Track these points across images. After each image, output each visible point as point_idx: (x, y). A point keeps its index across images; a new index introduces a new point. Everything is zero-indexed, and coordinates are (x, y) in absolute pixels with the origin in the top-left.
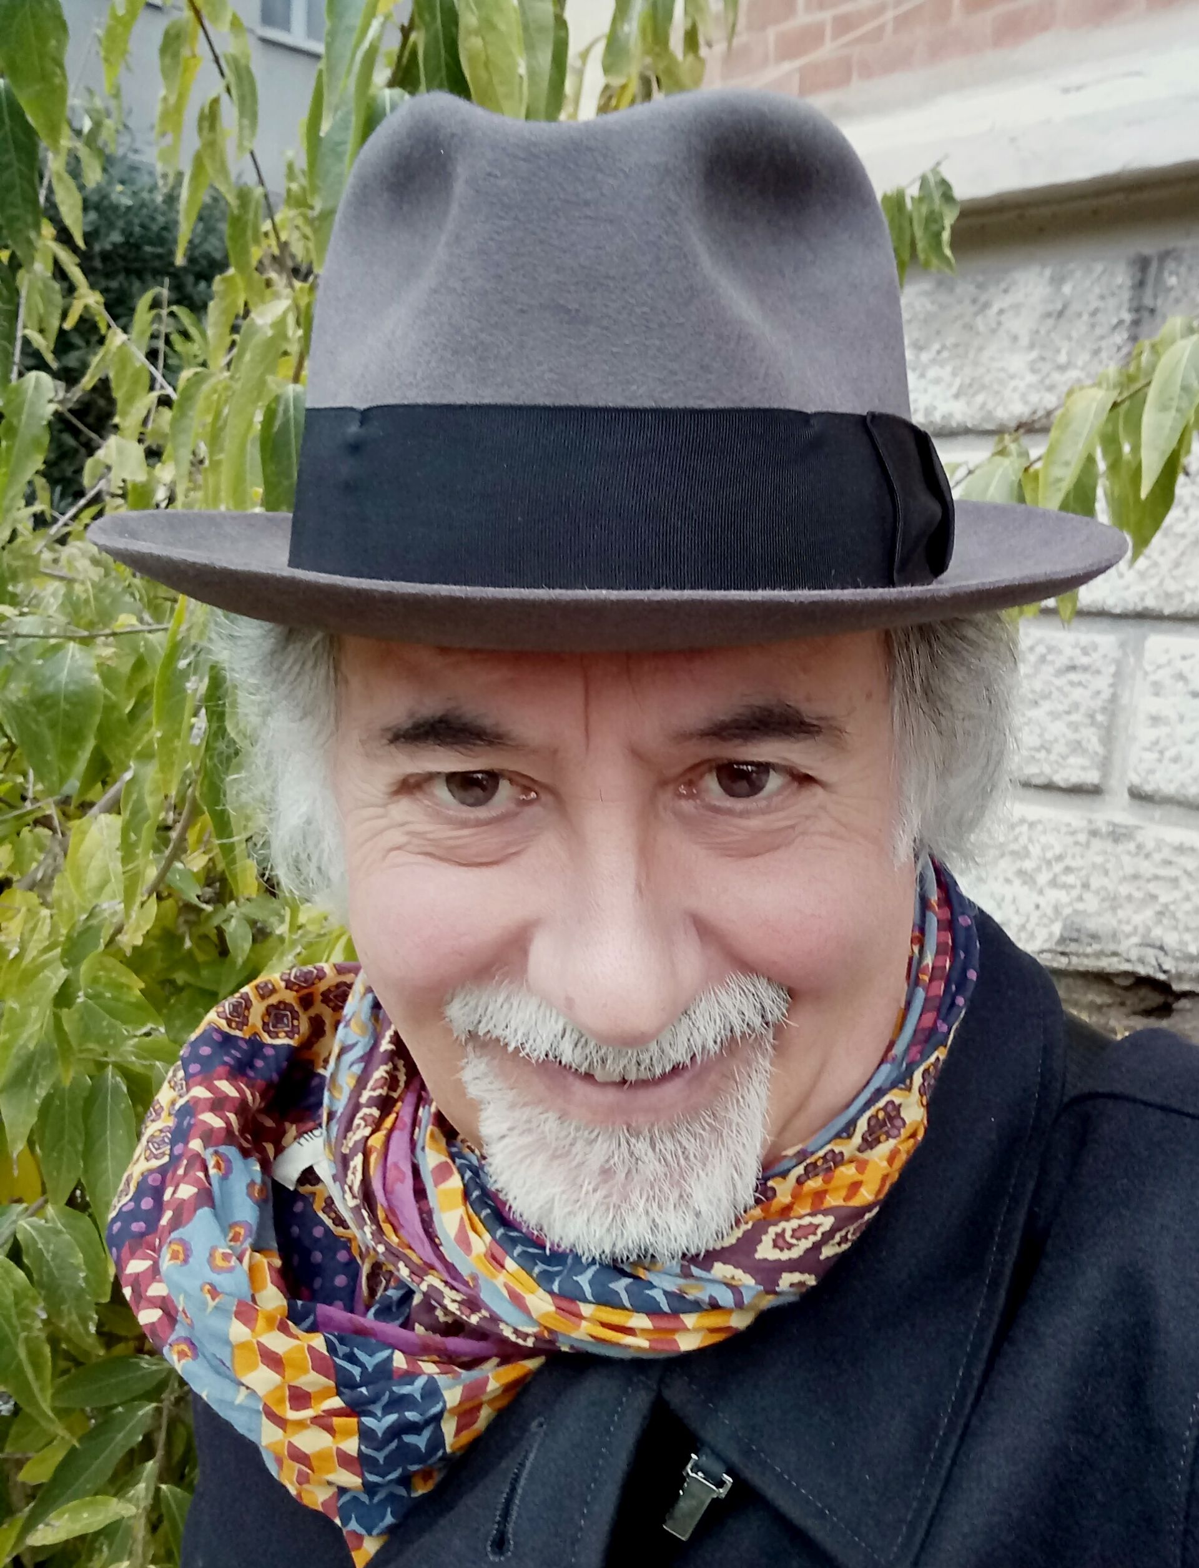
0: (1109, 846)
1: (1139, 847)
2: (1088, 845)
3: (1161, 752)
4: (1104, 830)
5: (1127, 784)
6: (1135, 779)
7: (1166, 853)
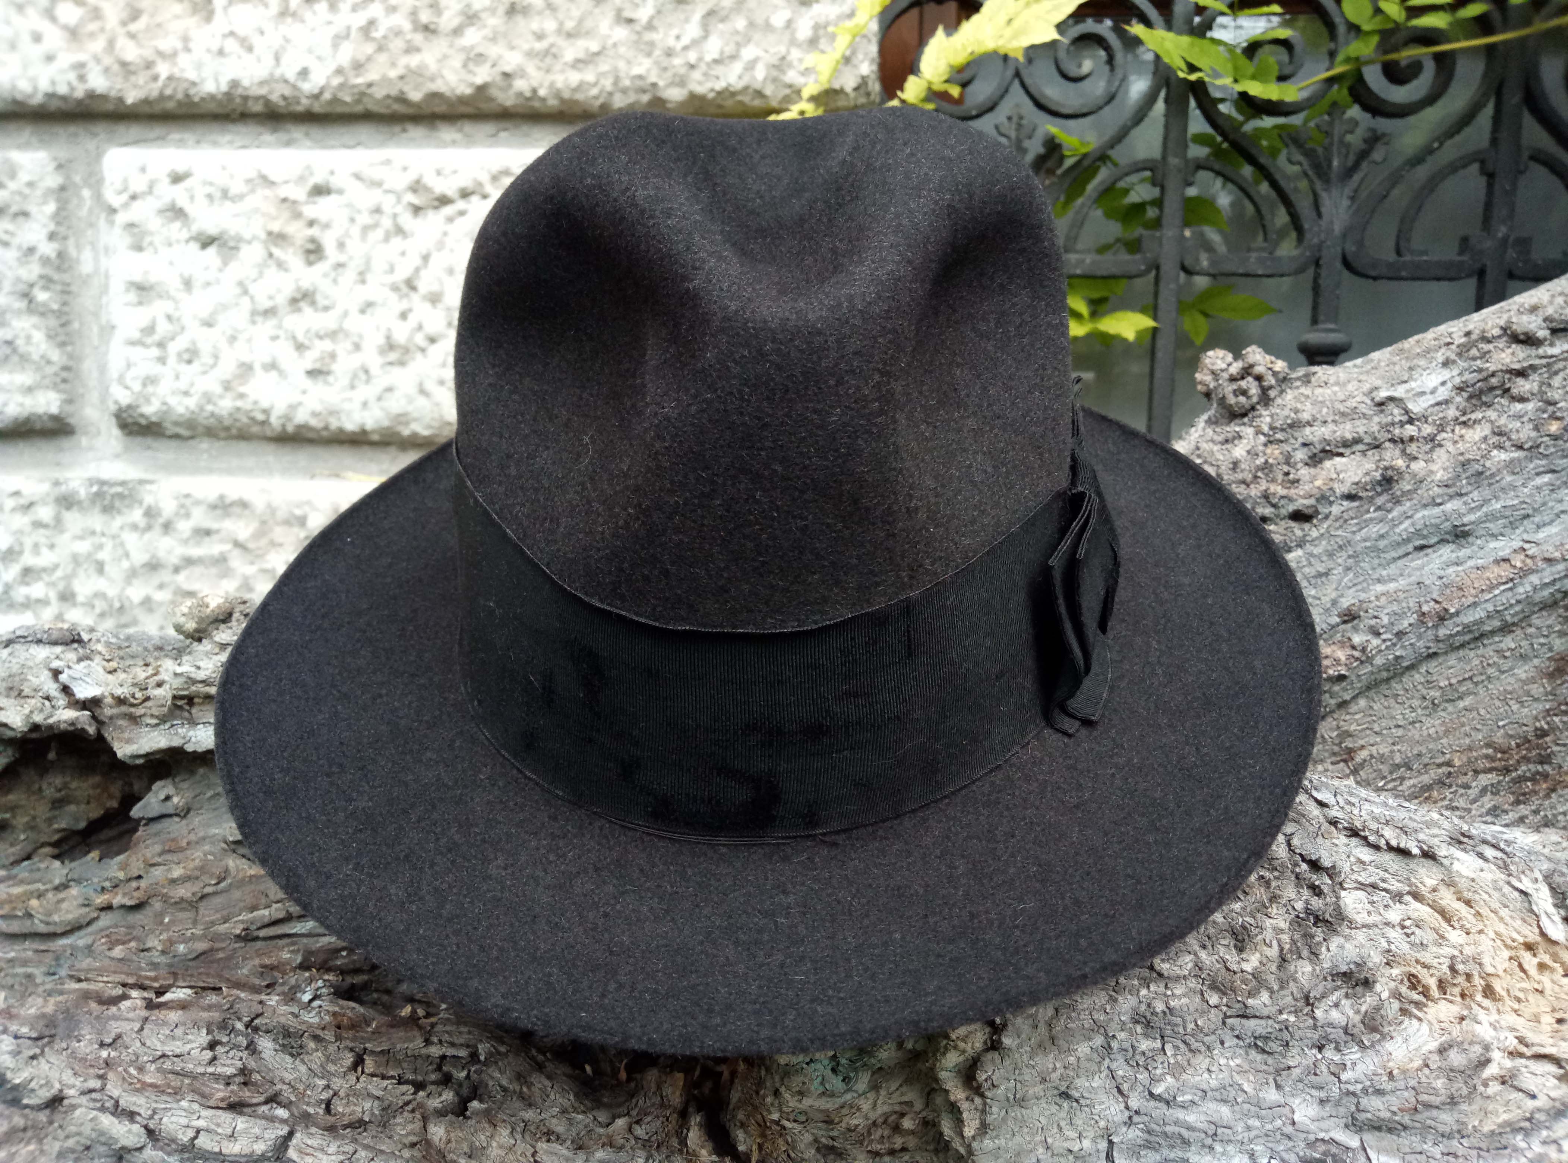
0: (96, 520)
1: (150, 513)
2: (58, 524)
3: (161, 345)
4: (83, 493)
5: (113, 408)
6: (124, 398)
7: (199, 517)
